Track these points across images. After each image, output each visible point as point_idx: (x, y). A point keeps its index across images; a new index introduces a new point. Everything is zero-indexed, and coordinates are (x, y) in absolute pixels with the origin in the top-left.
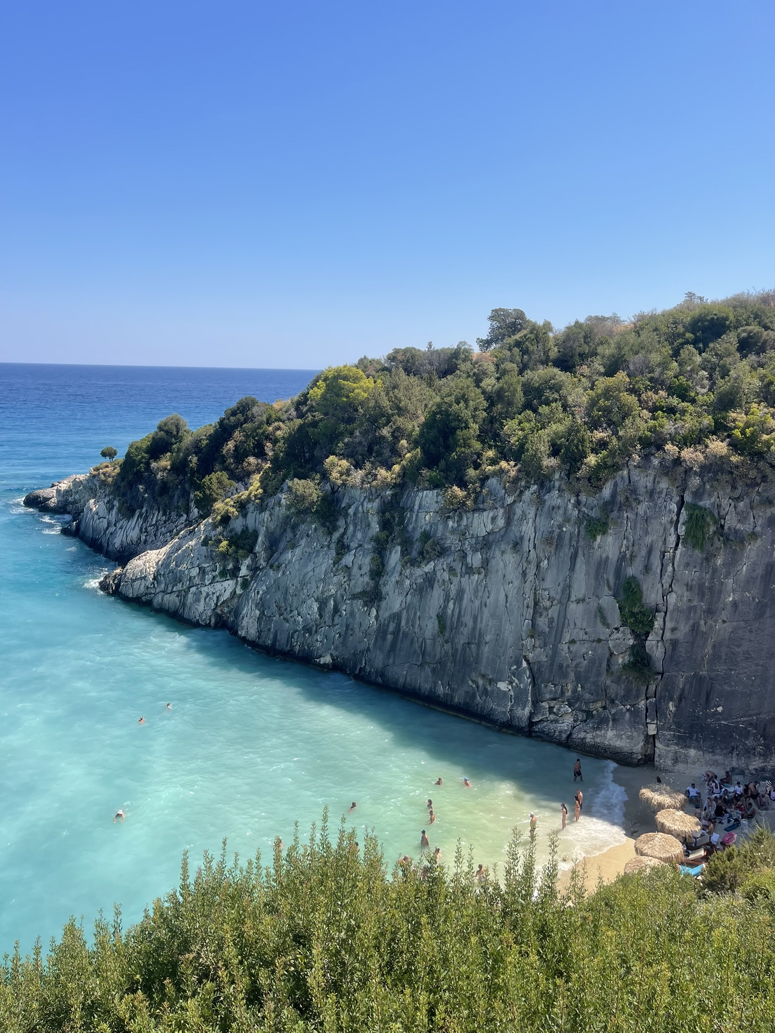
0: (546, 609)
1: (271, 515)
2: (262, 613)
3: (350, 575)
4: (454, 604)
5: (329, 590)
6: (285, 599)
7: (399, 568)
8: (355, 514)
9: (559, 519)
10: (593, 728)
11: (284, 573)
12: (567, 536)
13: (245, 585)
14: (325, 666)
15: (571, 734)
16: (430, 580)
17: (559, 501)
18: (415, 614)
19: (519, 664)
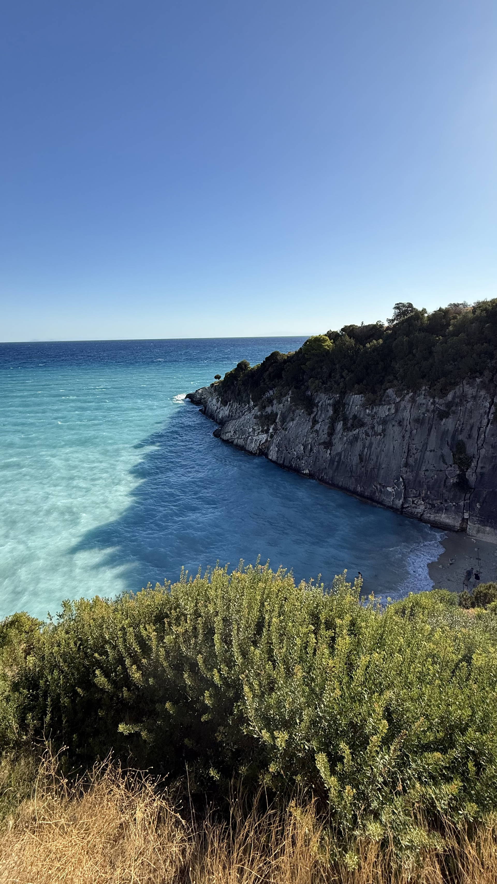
0: (414, 454)
1: (283, 405)
2: (279, 450)
3: (318, 434)
4: (368, 449)
5: (308, 440)
6: (289, 444)
7: (341, 431)
8: (321, 406)
9: (424, 410)
10: (435, 512)
11: (288, 432)
12: (427, 419)
13: (272, 436)
14: (305, 474)
15: (423, 514)
16: (356, 438)
17: (424, 400)
18: (348, 453)
19: (398, 479)
